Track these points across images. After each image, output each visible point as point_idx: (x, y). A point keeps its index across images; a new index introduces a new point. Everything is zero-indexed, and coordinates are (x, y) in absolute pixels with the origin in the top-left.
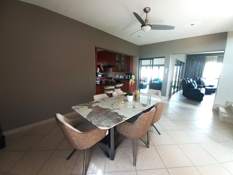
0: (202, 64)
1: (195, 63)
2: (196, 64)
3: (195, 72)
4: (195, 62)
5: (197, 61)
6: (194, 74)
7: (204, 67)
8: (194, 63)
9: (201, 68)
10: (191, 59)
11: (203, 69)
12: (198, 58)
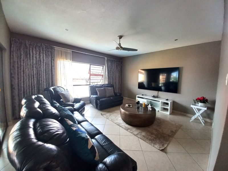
0: (50, 59)
1: (34, 54)
2: (36, 57)
3: (38, 74)
4: (34, 52)
5: (38, 53)
6: (38, 81)
7: (54, 66)
8: (31, 54)
9: (50, 68)
10: (21, 43)
11: (53, 70)
12: (39, 45)
